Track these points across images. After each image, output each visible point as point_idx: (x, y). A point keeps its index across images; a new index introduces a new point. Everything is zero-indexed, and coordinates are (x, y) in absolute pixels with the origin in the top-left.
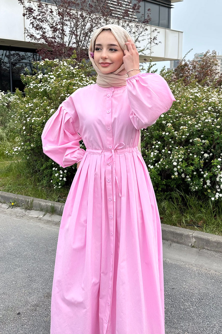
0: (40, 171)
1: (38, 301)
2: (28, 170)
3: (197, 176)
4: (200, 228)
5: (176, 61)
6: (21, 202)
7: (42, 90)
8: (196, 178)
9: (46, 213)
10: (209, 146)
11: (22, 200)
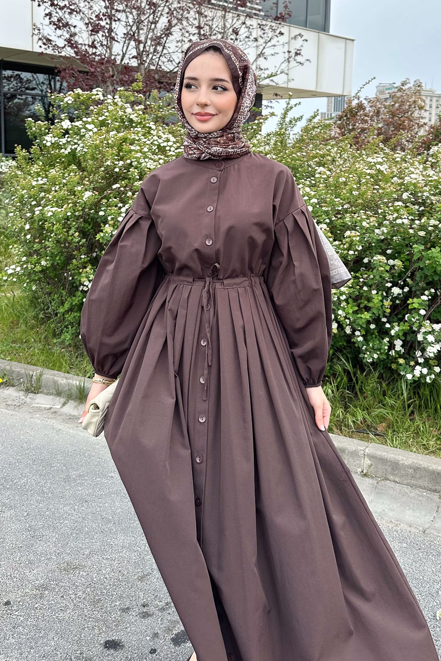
0: (59, 316)
1: (48, 579)
2: (34, 313)
3: (376, 331)
4: (381, 438)
5: (339, 99)
6: (17, 377)
7: (67, 152)
8: (374, 336)
9: (68, 401)
10: (402, 272)
11: (18, 372)
